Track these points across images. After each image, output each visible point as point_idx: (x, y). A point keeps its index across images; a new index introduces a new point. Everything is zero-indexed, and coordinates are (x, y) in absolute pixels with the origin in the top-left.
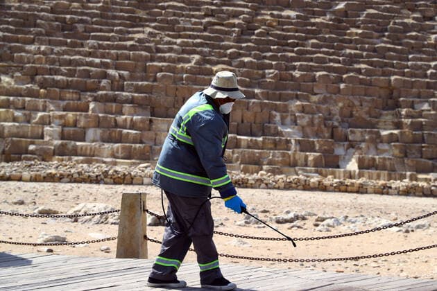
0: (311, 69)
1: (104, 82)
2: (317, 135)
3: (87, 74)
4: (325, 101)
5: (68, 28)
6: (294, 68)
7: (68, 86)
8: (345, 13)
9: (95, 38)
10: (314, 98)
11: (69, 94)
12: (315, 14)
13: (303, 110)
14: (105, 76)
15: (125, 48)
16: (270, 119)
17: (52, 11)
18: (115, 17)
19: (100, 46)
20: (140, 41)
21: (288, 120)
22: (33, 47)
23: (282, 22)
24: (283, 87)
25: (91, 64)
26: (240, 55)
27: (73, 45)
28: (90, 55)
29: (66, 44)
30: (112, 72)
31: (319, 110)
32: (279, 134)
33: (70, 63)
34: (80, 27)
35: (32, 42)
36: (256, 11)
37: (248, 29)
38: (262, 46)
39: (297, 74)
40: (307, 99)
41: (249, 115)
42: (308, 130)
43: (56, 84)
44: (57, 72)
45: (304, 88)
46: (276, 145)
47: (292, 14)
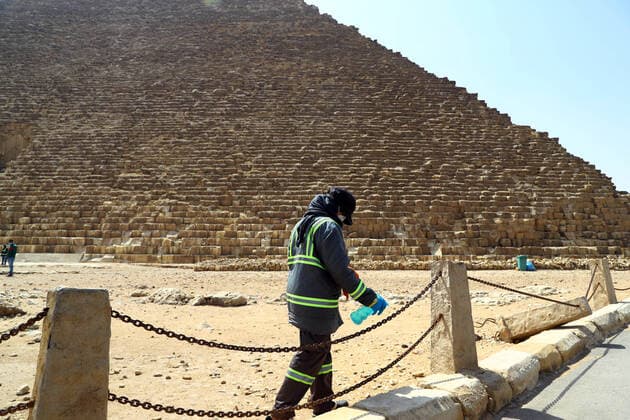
0: (413, 198)
1: (294, 213)
2: (417, 236)
3: (285, 209)
4: (421, 216)
5: (275, 185)
6: (402, 198)
7: (274, 216)
8: (431, 166)
9: (290, 189)
10: (415, 215)
11: (275, 221)
12: (414, 168)
13: (409, 222)
14: (295, 209)
15: (306, 193)
16: (389, 228)
17: (268, 177)
18: (301, 177)
19: (292, 194)
20: (315, 189)
21: (400, 229)
22: (256, 197)
23: (394, 173)
24: (396, 210)
25: (287, 203)
26: (371, 193)
27: (278, 194)
28: (287, 198)
29: (274, 193)
30: (298, 207)
31: (418, 222)
32: (394, 236)
33: (276, 203)
34: (282, 184)
35: (256, 194)
36: (380, 168)
37: (375, 178)
38: (384, 187)
39: (404, 201)
40: (411, 216)
41: (377, 227)
42: (412, 233)
43: (268, 215)
44: (269, 209)
45: (409, 209)
46: (393, 243)
47: (400, 168)
